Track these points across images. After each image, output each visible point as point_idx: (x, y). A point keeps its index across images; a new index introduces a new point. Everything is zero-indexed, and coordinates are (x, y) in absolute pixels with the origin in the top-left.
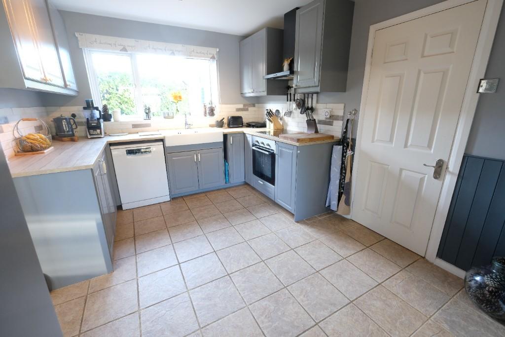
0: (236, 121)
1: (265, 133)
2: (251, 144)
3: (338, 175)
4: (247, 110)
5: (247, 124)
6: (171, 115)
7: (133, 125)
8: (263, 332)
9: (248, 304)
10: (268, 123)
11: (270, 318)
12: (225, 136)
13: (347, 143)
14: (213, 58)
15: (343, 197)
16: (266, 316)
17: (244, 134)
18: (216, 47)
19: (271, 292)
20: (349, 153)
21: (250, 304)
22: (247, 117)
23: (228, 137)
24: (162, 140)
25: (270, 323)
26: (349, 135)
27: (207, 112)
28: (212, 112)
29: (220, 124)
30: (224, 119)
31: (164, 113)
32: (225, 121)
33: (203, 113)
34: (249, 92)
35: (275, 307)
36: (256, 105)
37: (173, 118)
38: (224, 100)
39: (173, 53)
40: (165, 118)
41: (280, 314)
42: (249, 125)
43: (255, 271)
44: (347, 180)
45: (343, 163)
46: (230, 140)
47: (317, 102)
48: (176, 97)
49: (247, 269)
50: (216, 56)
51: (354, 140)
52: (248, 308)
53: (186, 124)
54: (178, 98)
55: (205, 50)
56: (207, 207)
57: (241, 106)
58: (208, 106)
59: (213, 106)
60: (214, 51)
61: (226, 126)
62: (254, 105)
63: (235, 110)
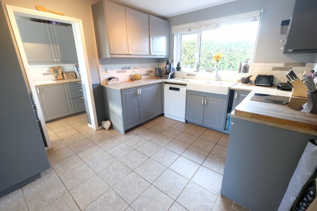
6: (211, 70)
7: (187, 74)
8: (94, 201)
9: (112, 188)
11: (103, 202)
12: (232, 92)
16: (104, 200)
19: (124, 197)
21: (112, 189)
23: (235, 92)
25: (99, 204)
27: (242, 69)
28: (246, 70)
30: (251, 76)
35: (112, 203)
41: (106, 208)
43: (140, 183)
46: (235, 96)
49: (141, 178)
52: (109, 189)
53: (217, 77)
56: (192, 136)
57: (282, 65)
58: (244, 64)
59: (248, 64)
63: (271, 68)
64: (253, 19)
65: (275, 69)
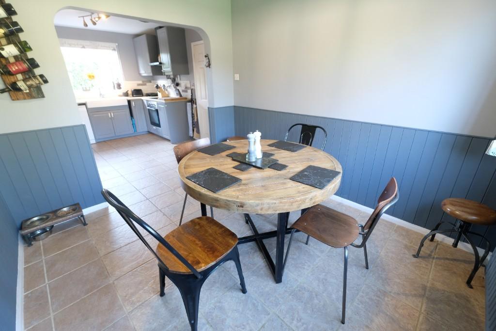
0: (138, 92)
1: (157, 98)
2: (146, 105)
3: (191, 118)
4: (145, 85)
5: (147, 94)
6: (88, 88)
10: (158, 93)
12: (129, 102)
13: (193, 101)
14: (114, 50)
15: (195, 129)
17: (142, 100)
18: (115, 42)
20: (194, 106)
22: (145, 89)
23: (131, 102)
24: (84, 104)
26: (193, 97)
27: (116, 86)
28: (119, 86)
29: (126, 94)
30: (129, 91)
31: (83, 88)
32: (130, 93)
33: (113, 87)
34: (143, 73)
36: (152, 81)
37: (89, 90)
38: (127, 79)
39: (84, 47)
40: (83, 90)
42: (148, 95)
44: (195, 120)
45: (192, 112)
46: (133, 104)
47: (180, 80)
48: (90, 77)
50: (116, 49)
51: (195, 99)
53: (101, 95)
54: (91, 77)
55: (108, 44)
57: (141, 82)
58: (116, 82)
59: (120, 82)
60: (115, 45)
61: (131, 96)
62: (150, 82)
63: (136, 85)
64: (112, 48)
65: (139, 85)
